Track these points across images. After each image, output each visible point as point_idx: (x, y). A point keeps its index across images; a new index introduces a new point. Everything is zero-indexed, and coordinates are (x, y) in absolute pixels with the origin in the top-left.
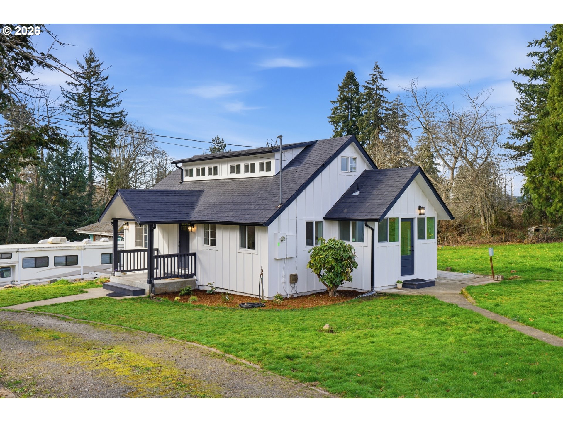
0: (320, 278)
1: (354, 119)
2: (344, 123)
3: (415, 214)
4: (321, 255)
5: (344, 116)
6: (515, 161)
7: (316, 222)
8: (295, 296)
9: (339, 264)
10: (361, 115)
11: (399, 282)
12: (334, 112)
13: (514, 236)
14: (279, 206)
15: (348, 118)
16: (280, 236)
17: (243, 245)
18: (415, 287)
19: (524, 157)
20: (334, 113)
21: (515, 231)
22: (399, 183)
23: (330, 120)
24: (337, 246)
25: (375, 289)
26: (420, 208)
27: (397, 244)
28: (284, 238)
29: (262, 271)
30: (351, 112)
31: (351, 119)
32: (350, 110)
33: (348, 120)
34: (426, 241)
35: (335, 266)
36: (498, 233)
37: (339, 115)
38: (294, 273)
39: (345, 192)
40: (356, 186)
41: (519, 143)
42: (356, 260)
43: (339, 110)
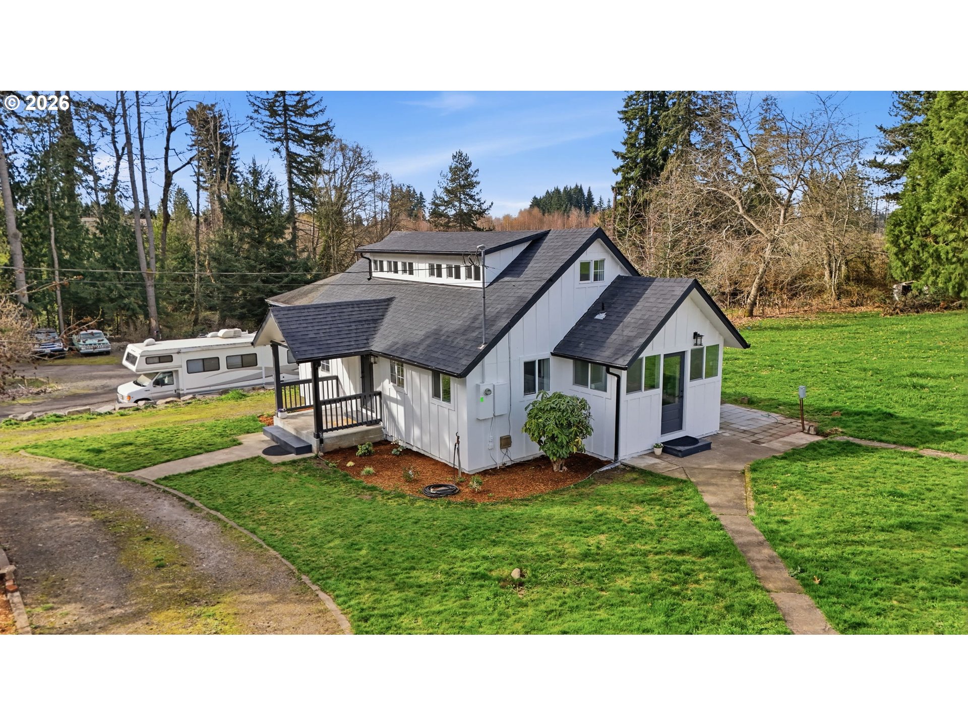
0: (540, 445)
1: (656, 113)
2: (641, 119)
3: (687, 346)
4: (540, 418)
5: (642, 110)
6: (884, 187)
7: (539, 361)
8: (509, 464)
9: (566, 431)
10: (667, 108)
11: (657, 446)
12: (627, 103)
13: (871, 298)
14: (482, 347)
15: (647, 112)
16: (483, 388)
17: (436, 394)
18: (680, 454)
19: (897, 181)
20: (627, 106)
21: (874, 291)
22: (662, 305)
23: (621, 116)
24: (562, 407)
25: (620, 459)
26: (696, 335)
27: (657, 394)
28: (489, 390)
29: (458, 438)
30: (652, 103)
31: (652, 113)
32: (650, 100)
33: (647, 116)
34: (704, 381)
35: (559, 436)
36: (848, 294)
37: (634, 109)
38: (505, 434)
39: (586, 311)
40: (601, 304)
41: (892, 160)
42: (592, 423)
43: (634, 100)
